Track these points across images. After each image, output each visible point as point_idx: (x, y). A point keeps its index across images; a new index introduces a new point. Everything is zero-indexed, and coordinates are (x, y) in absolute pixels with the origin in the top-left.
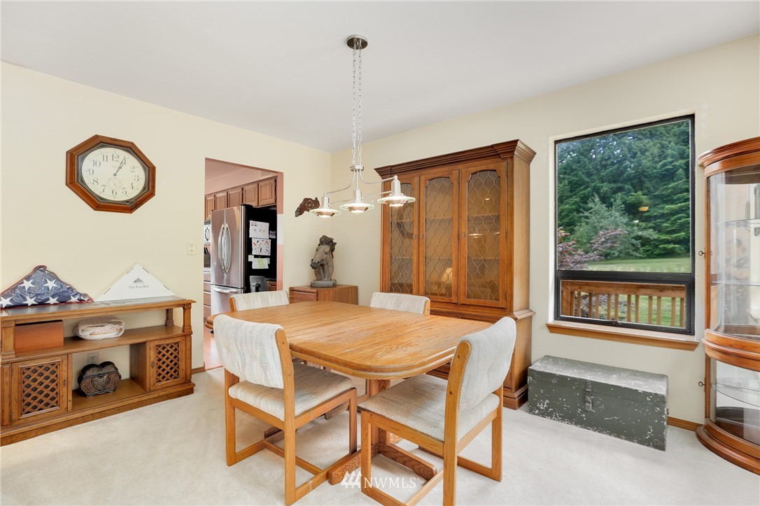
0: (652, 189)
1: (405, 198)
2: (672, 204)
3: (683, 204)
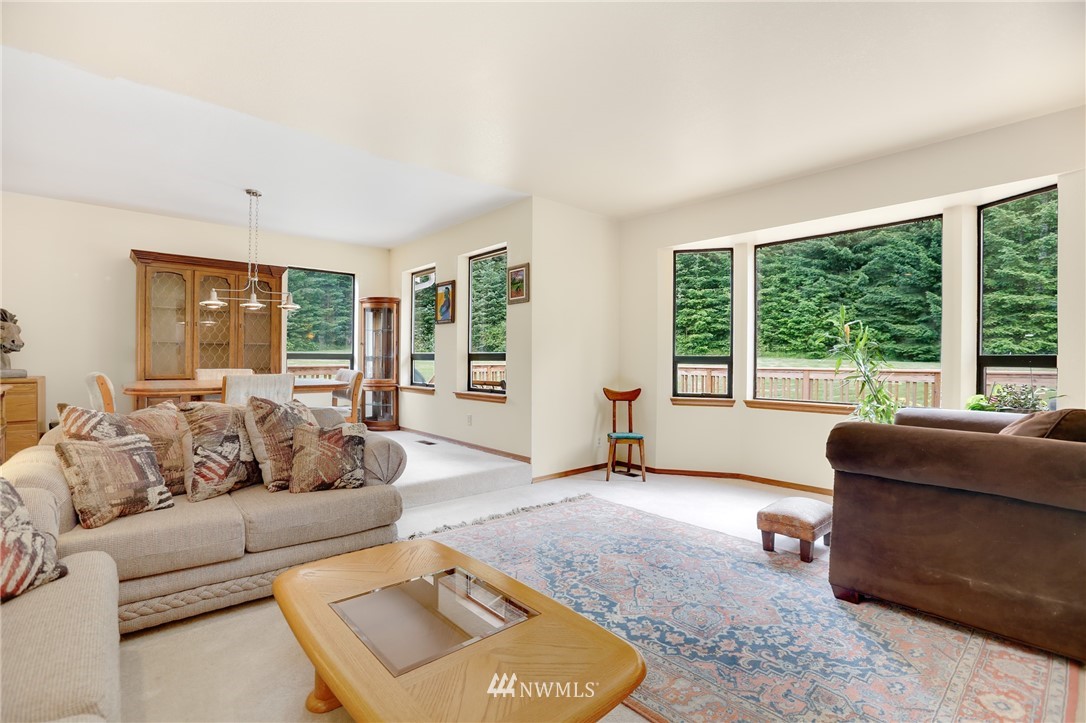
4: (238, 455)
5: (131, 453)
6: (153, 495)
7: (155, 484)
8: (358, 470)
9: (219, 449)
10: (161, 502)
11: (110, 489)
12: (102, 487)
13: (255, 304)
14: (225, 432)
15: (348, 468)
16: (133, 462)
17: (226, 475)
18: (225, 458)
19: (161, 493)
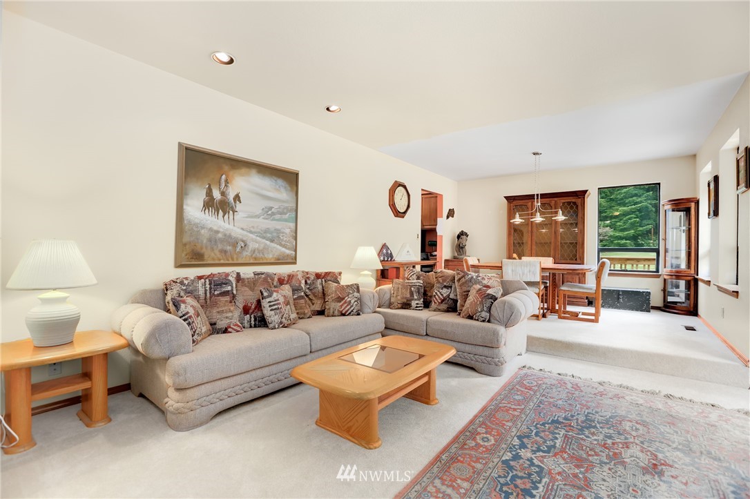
0: (608, 194)
1: (564, 218)
2: (625, 206)
3: (633, 207)
4: (449, 295)
5: (411, 286)
6: (414, 304)
7: (416, 300)
8: (483, 313)
9: (441, 291)
10: (417, 307)
11: (399, 297)
12: (397, 296)
13: (538, 219)
14: (445, 284)
15: (479, 310)
16: (410, 289)
17: (442, 302)
18: (442, 295)
19: (417, 304)
